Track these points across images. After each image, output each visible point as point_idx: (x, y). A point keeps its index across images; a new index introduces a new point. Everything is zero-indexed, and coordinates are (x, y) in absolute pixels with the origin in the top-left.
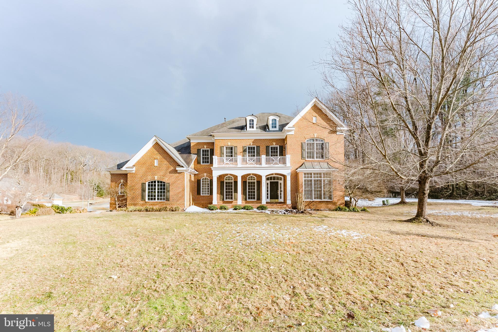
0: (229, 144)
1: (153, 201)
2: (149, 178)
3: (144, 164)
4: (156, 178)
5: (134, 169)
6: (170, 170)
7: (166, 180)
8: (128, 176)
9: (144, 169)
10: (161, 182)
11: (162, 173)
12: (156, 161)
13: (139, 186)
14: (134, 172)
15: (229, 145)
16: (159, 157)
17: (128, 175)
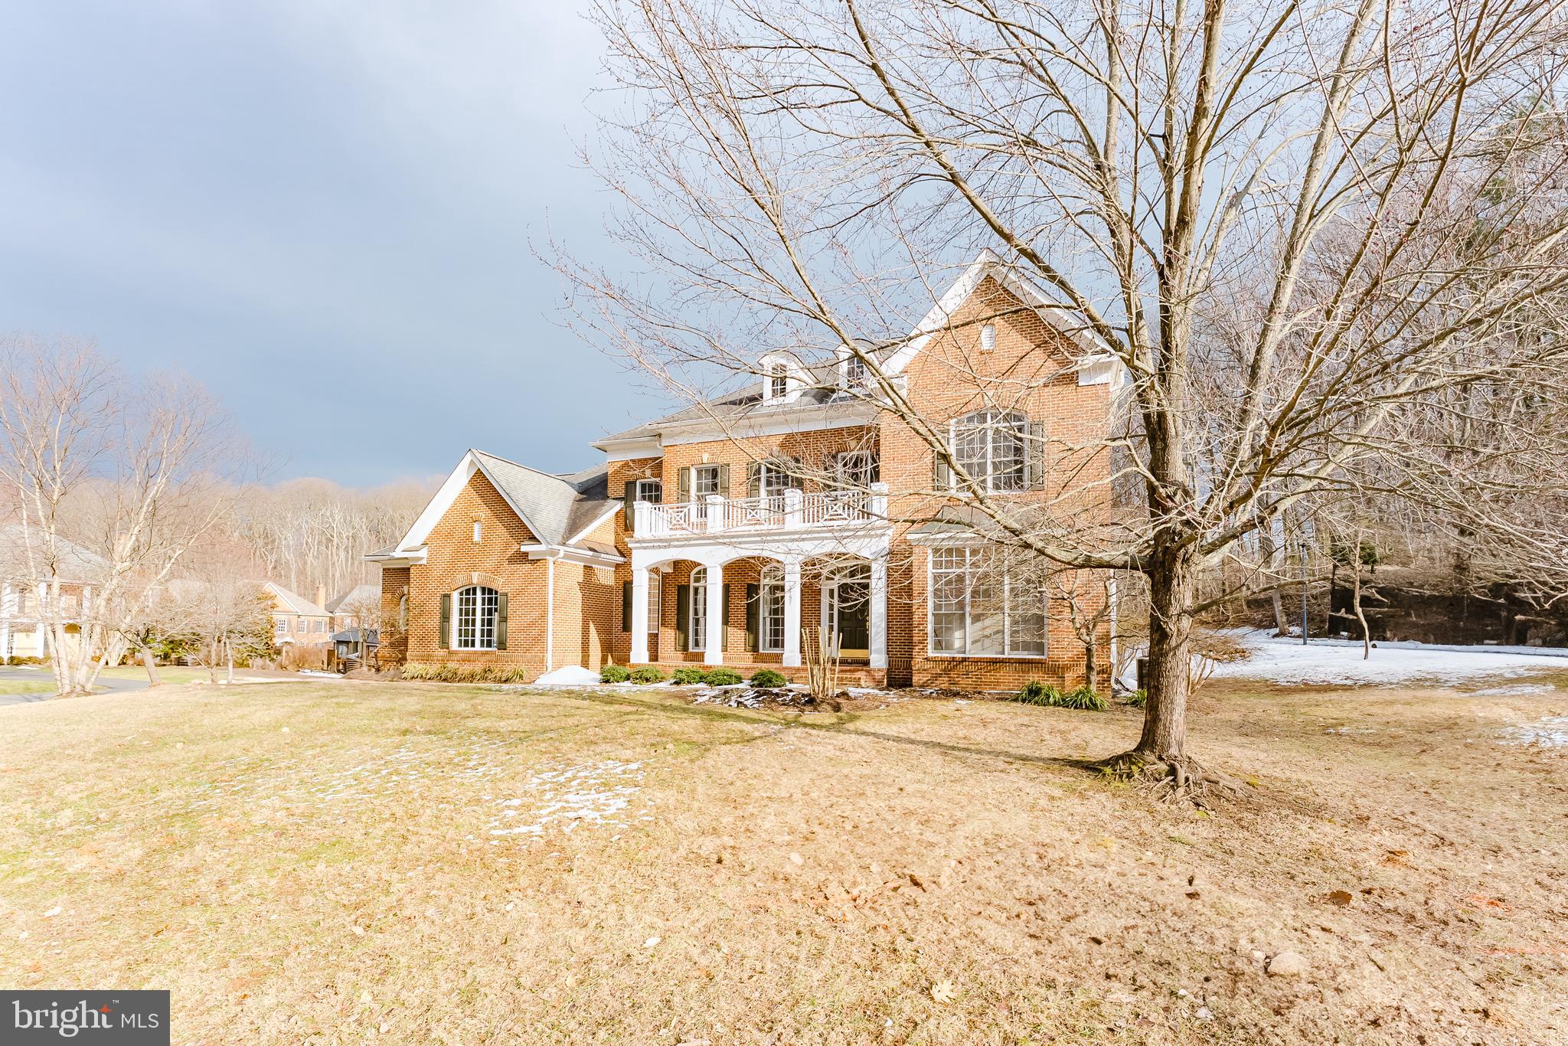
0: (706, 458)
1: (470, 649)
2: (461, 579)
3: (450, 535)
4: (476, 579)
5: (424, 553)
6: (509, 554)
7: (499, 584)
8: (412, 576)
9: (447, 552)
10: (490, 591)
11: (490, 564)
12: (477, 527)
13: (435, 605)
14: (424, 562)
15: (705, 461)
16: (484, 512)
17: (412, 571)
